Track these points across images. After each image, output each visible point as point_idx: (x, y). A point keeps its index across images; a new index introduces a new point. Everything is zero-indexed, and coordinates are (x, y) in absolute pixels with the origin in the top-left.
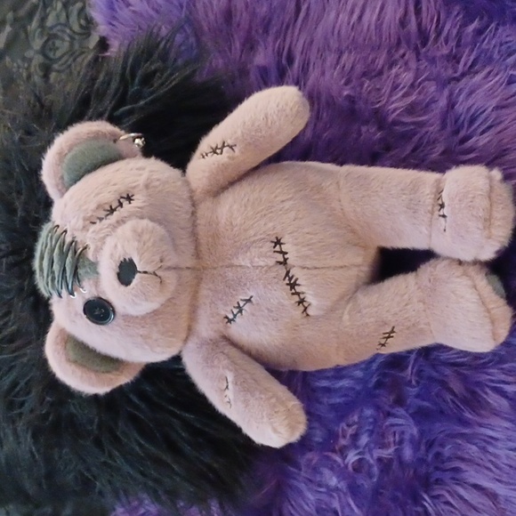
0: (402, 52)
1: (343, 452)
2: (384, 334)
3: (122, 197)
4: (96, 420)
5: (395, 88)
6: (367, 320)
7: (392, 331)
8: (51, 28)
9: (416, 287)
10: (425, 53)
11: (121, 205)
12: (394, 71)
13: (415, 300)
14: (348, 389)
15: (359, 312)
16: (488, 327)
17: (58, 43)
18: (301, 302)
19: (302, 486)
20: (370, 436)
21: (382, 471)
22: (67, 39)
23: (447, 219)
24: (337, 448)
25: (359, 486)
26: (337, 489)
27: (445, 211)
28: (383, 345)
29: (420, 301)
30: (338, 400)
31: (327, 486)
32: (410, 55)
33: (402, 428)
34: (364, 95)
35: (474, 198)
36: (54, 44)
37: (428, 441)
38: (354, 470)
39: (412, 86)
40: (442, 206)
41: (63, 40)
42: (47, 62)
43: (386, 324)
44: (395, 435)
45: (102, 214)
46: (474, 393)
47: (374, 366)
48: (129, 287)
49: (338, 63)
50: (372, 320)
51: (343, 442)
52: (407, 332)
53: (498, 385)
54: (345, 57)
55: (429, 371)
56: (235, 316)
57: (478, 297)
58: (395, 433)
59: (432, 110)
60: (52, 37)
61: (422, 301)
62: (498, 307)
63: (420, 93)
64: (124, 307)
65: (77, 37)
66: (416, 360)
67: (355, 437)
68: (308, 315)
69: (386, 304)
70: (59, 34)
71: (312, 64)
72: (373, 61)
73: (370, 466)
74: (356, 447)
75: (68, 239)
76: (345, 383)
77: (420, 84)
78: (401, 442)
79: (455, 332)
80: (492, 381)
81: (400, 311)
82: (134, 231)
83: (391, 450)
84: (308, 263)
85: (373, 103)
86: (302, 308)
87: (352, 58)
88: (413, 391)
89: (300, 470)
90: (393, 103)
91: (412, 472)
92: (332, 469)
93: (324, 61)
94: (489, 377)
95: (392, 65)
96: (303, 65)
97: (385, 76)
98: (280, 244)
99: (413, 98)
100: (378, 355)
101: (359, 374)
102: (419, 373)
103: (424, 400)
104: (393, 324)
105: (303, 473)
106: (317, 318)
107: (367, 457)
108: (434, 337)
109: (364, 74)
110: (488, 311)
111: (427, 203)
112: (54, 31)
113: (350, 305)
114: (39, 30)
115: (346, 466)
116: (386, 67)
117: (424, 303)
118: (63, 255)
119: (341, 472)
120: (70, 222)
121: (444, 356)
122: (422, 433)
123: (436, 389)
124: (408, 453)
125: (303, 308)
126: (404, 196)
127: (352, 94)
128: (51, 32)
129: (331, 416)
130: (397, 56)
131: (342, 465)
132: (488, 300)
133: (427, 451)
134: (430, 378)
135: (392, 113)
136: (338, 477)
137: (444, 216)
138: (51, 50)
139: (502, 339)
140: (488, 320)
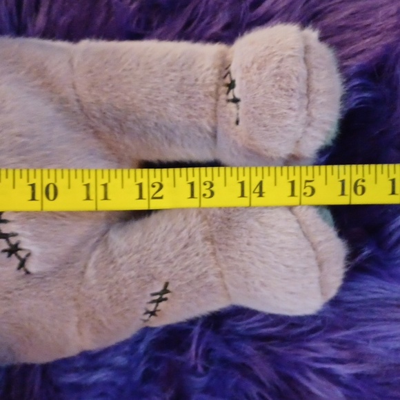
2: (154, 295)
6: (125, 275)
7: (165, 291)
9: (200, 218)
13: (199, 237)
15: (112, 262)
16: (314, 274)
18: (13, 250)
23: (241, 104)
27: (236, 92)
28: (153, 313)
29: (206, 239)
35: (281, 61)
40: (231, 85)
43: (154, 278)
46: (289, 380)
47: (142, 347)
50: (133, 273)
52: (189, 289)
53: (327, 366)
55: (221, 350)
57: (296, 225)
61: (209, 239)
62: (327, 240)
66: (201, 334)
68: (28, 273)
69: (154, 247)
76: (100, 376)
79: (263, 285)
80: (317, 360)
81: (176, 257)
86: (15, 262)
88: (200, 382)
94: (312, 354)
100: (147, 330)
101: (121, 360)
102: (207, 354)
104: (165, 279)
106: (42, 277)
108: (229, 296)
110: (314, 247)
111: (208, 82)
113: (97, 252)
117: (213, 242)
121: (242, 326)
123: (234, 379)
125: (17, 262)
126: (173, 74)
132: (312, 229)
134: (224, 361)
137: (236, 101)
139: (332, 292)
140: (313, 262)
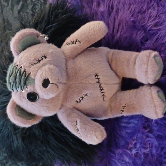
0: (152, 4)
1: (131, 149)
2: (123, 106)
3: (43, 56)
4: (41, 135)
5: (150, 17)
7: (125, 106)
8: (34, 2)
10: (161, 4)
11: (42, 59)
12: (149, 11)
14: (132, 127)
17: (37, 7)
18: (103, 95)
19: (116, 161)
20: (140, 144)
21: (144, 157)
22: (39, 5)
24: (129, 148)
25: (136, 162)
26: (129, 163)
28: (123, 111)
30: (129, 131)
31: (125, 161)
32: (155, 5)
33: (152, 142)
34: (138, 20)
36: (35, 7)
37: (162, 147)
38: (135, 156)
39: (156, 16)
41: (38, 5)
42: (33, 13)
44: (149, 144)
45: (36, 62)
48: (46, 89)
49: (129, 9)
51: (131, 146)
54: (132, 6)
56: (80, 101)
58: (149, 143)
59: (163, 25)
60: (35, 5)
63: (159, 19)
64: (43, 96)
65: (42, 4)
67: (135, 144)
68: (104, 100)
70: (37, 3)
71: (120, 10)
72: (142, 8)
73: (141, 155)
74: (136, 148)
75: (23, 70)
77: (159, 15)
78: (152, 147)
82: (49, 68)
83: (148, 150)
84: (107, 82)
85: (142, 23)
87: (134, 7)
88: (156, 129)
89: (116, 155)
90: (149, 23)
91: (156, 158)
92: (127, 156)
93: (124, 8)
95: (149, 8)
96: (117, 10)
97: (146, 13)
98: (97, 76)
99: (157, 21)
103: (160, 132)
105: (116, 156)
107: (140, 152)
109: (139, 12)
112: (36, 3)
114: (31, 2)
115: (132, 155)
116: (147, 10)
118: (20, 76)
119: (130, 157)
120: (23, 64)
122: (159, 144)
124: (154, 151)
127: (134, 20)
128: (34, 3)
129: (127, 136)
130: (151, 5)
131: (130, 154)
133: (161, 151)
135: (149, 27)
136: (129, 158)
138: (34, 9)
